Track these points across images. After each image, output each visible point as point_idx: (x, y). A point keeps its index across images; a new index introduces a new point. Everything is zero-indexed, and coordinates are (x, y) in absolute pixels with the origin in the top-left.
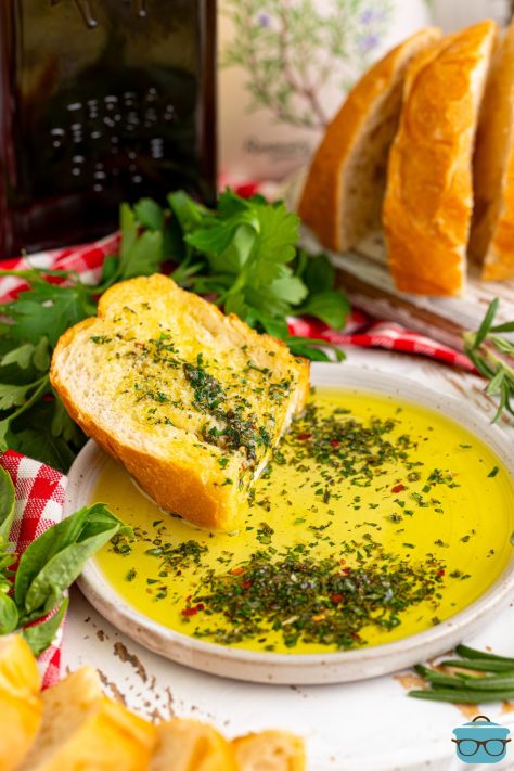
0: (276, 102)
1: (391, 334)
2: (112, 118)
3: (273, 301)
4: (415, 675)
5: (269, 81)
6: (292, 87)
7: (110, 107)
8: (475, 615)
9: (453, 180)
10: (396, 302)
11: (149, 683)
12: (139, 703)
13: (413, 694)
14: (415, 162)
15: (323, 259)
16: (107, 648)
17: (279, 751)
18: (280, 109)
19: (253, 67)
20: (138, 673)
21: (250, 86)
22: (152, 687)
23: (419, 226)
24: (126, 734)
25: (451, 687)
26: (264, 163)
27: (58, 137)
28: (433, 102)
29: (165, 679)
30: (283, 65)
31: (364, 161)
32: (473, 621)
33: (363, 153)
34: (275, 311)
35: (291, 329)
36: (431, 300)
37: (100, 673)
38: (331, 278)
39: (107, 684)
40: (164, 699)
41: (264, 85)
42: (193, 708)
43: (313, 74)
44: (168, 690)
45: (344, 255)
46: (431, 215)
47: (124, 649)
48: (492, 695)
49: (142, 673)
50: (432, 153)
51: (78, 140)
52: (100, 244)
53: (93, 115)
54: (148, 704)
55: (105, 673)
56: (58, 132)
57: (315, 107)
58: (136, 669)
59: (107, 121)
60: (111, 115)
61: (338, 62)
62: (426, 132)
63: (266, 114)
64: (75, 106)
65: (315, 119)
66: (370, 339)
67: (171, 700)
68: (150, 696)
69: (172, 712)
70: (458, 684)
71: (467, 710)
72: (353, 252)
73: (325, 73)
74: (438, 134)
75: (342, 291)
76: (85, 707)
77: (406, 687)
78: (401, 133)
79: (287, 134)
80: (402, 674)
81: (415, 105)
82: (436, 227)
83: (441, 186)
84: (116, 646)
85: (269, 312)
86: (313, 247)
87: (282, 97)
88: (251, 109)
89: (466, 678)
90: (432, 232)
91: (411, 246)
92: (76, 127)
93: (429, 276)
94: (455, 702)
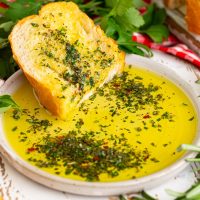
3: (128, 24)
11: (4, 177)
15: (164, 10)
22: (5, 179)
29: (12, 176)
34: (127, 29)
35: (135, 38)
38: (163, 19)
40: (8, 184)
42: (18, 191)
44: (10, 181)
45: (172, 10)
49: (3, 171)
58: (2, 169)
66: (167, 49)
67: (10, 185)
68: (2, 182)
69: (8, 191)
72: (177, 10)
85: (125, 28)
86: (161, 5)
91: (195, 12)
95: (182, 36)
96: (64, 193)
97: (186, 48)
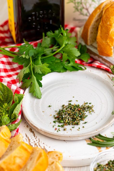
0: (80, 11)
1: (97, 64)
2: (41, 16)
3: (72, 56)
4: (89, 140)
5: (78, 6)
6: (83, 8)
7: (41, 13)
8: (102, 129)
9: (111, 33)
10: (99, 57)
11: (35, 137)
12: (33, 141)
13: (88, 144)
14: (104, 29)
15: (85, 46)
16: (28, 129)
17: (57, 155)
18: (81, 12)
19: (75, 3)
20: (33, 135)
21: (74, 7)
22: (36, 138)
23: (104, 42)
24: (26, 150)
25: (96, 143)
26: (77, 23)
27: (30, 19)
28: (108, 16)
29: (39, 137)
30: (81, 3)
31: (94, 27)
32: (102, 130)
33: (94, 25)
34: (72, 58)
35: (76, 62)
36: (106, 57)
37: (26, 134)
38: (86, 50)
39: (27, 137)
40: (38, 141)
41: (77, 7)
42: (43, 143)
43: (88, 5)
44: (39, 139)
45: (89, 46)
46: (106, 40)
47: (32, 130)
48: (104, 146)
49: (34, 135)
50: (107, 27)
51: (34, 20)
52: (38, 41)
53: (37, 15)
54: (34, 142)
55: (27, 135)
56: (30, 18)
57: (88, 12)
58: (33, 134)
59: (40, 16)
60: (41, 15)
61: (93, 3)
62: (106, 23)
63: (78, 13)
64: (34, 13)
65: (88, 14)
66: (92, 65)
67: (39, 141)
68: (35, 140)
69: (39, 144)
70: (98, 143)
71: (99, 148)
72: (91, 45)
73: (90, 5)
74: (108, 23)
75: (89, 53)
76: (19, 143)
77: (87, 142)
78: (101, 22)
79: (82, 17)
80: (87, 139)
81: (104, 17)
82: (107, 42)
83: (109, 34)
84: (30, 129)
85: (71, 58)
86: (83, 43)
87: (81, 10)
88: (75, 12)
89: (99, 141)
90: (106, 44)
91: (102, 46)
92: (34, 17)
93: (105, 52)
94: (96, 146)
95: (96, 57)
96: (64, 141)
97: (99, 63)
